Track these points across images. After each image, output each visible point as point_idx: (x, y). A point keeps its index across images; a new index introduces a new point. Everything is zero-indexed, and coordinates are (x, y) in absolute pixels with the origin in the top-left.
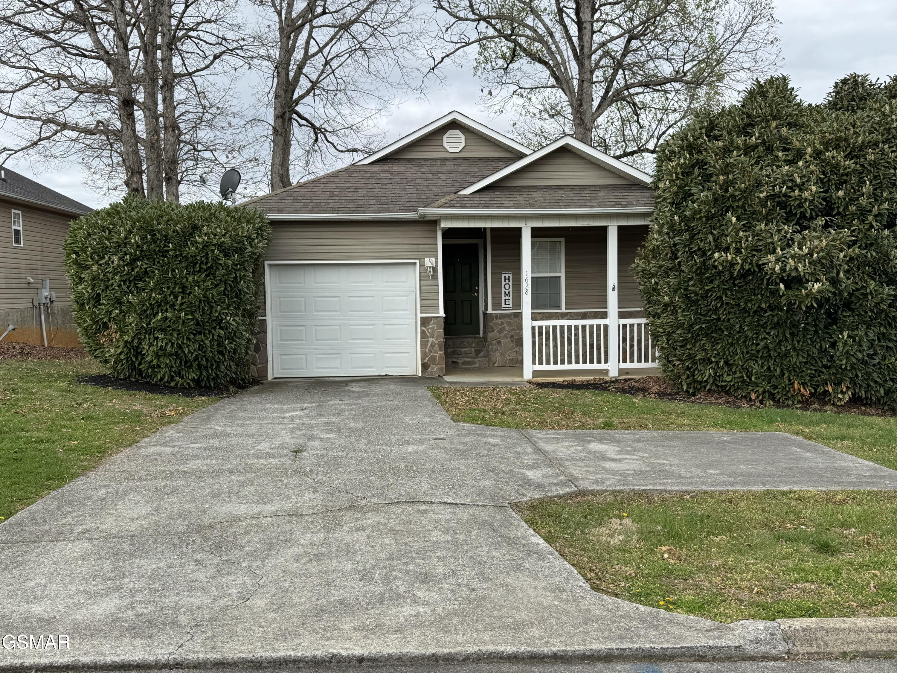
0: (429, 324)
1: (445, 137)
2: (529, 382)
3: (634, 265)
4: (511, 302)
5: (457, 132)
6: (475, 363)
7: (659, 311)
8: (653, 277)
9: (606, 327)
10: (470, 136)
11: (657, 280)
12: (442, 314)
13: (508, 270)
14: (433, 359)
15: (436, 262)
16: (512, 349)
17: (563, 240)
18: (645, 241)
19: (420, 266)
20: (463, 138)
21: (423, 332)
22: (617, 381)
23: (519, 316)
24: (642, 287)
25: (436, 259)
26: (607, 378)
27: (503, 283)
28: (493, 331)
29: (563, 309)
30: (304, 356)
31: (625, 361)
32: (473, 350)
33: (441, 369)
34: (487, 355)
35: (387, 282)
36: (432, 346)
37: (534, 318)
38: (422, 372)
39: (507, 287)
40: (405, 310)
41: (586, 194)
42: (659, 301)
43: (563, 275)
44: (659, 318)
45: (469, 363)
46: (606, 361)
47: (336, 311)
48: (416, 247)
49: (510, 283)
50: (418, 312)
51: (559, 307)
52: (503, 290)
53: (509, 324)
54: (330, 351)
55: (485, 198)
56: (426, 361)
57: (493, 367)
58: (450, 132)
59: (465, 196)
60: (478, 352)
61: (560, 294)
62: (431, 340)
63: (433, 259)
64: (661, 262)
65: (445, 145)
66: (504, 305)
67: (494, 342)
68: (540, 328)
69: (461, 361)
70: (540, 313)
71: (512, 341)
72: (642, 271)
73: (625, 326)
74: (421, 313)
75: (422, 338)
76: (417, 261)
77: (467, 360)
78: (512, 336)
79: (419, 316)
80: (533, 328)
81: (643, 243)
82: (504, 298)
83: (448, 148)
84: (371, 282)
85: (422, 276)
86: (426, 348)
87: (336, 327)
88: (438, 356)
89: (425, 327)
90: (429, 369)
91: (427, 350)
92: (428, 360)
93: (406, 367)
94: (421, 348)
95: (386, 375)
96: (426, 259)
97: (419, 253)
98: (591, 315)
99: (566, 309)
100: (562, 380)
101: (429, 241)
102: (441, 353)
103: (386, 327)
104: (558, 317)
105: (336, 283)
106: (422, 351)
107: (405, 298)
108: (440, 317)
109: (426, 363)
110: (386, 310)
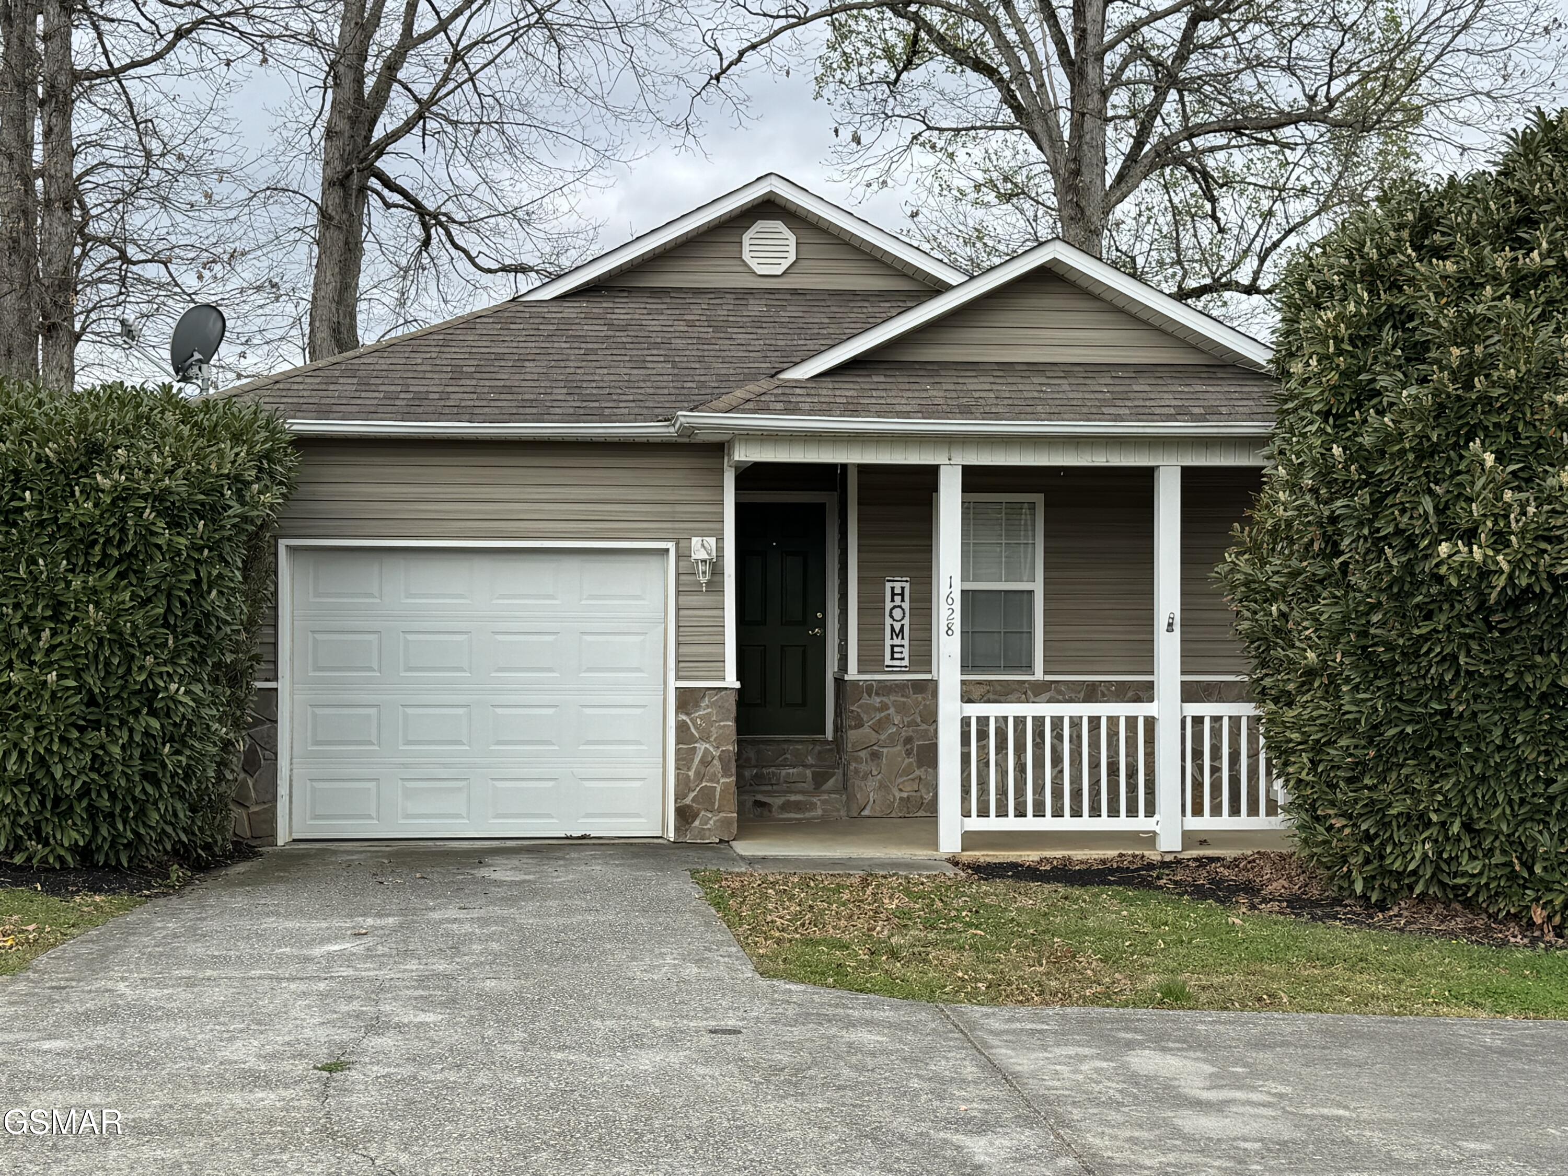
0: (697, 706)
1: (746, 238)
2: (954, 862)
3: (1222, 568)
4: (906, 654)
5: (779, 225)
6: (813, 806)
7: (1291, 687)
8: (1274, 599)
9: (1150, 722)
10: (810, 237)
11: (1284, 608)
12: (731, 680)
13: (898, 570)
14: (706, 796)
15: (720, 549)
16: (907, 771)
17: (1039, 499)
18: (1253, 507)
19: (678, 557)
20: (792, 239)
21: (681, 728)
22: (1178, 862)
23: (929, 689)
24: (1246, 625)
25: (720, 540)
26: (1153, 856)
27: (889, 605)
28: (860, 725)
29: (1039, 674)
30: (372, 785)
31: (1198, 811)
32: (808, 773)
33: (726, 823)
34: (845, 787)
35: (591, 597)
36: (706, 762)
37: (967, 698)
38: (677, 829)
39: (897, 613)
40: (638, 670)
41: (1103, 384)
42: (1291, 661)
43: (1038, 587)
44: (1290, 704)
45: (798, 807)
46: (1150, 811)
47: (461, 669)
48: (667, 508)
49: (906, 606)
50: (672, 675)
51: (1029, 667)
52: (888, 621)
54: (440, 773)
55: (848, 389)
56: (688, 801)
57: (859, 816)
58: (760, 225)
59: (797, 383)
60: (820, 779)
61: (1030, 634)
62: (701, 747)
63: (712, 541)
64: (1294, 563)
65: (746, 256)
66: (888, 662)
67: (863, 754)
68: (983, 721)
69: (777, 801)
70: (979, 683)
71: (909, 753)
72: (1247, 584)
73: (1198, 721)
74: (678, 678)
75: (678, 742)
76: (671, 546)
77: (793, 798)
78: (908, 740)
79: (673, 684)
80: (966, 722)
81: (1248, 512)
82: (888, 643)
83: (753, 264)
84: (551, 597)
85: (684, 585)
86: (689, 769)
87: (461, 711)
88: (718, 789)
89: (687, 714)
90: (697, 823)
91: (691, 773)
92: (693, 800)
93: (638, 815)
94: (677, 768)
95: (583, 837)
96: (694, 540)
97: (677, 525)
98: (1108, 690)
99: (1046, 673)
100: (1037, 859)
101: (702, 494)
102: (728, 780)
103: (588, 711)
104: (1025, 693)
105: (461, 596)
106: (677, 776)
107: (638, 639)
108: (726, 689)
109: (688, 806)
110: (589, 670)
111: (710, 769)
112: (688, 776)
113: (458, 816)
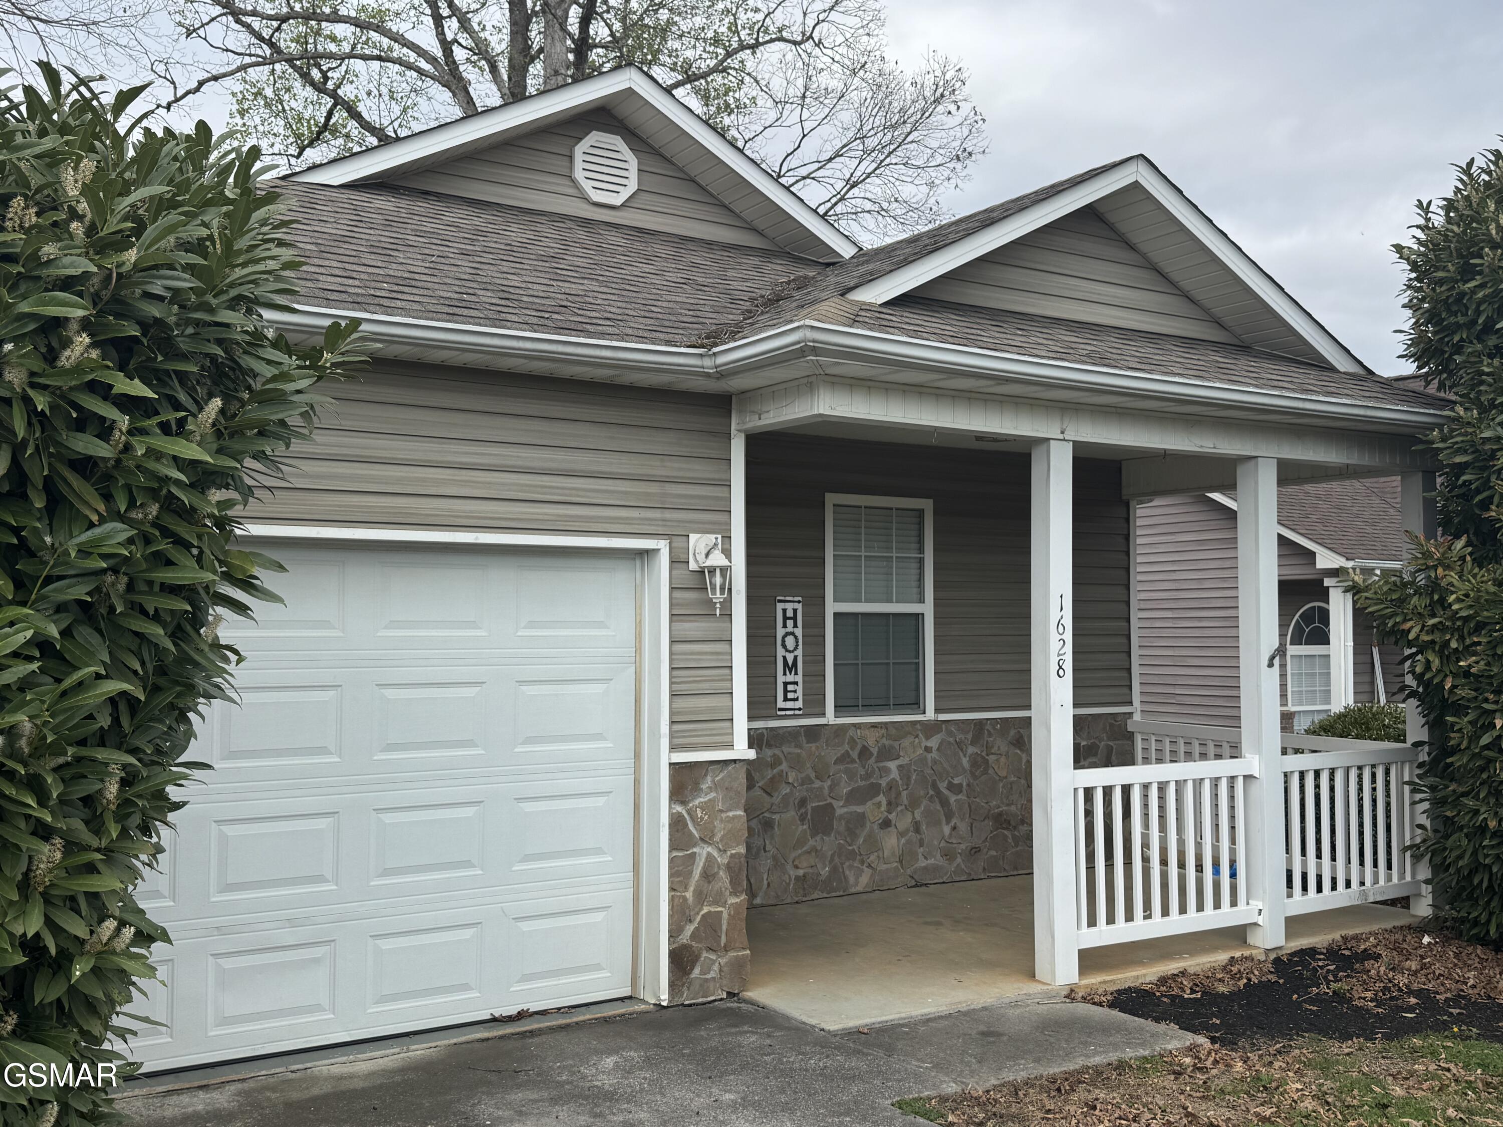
0: (697, 791)
1: (579, 152)
2: (1071, 995)
4: (800, 694)
5: (617, 142)
10: (652, 165)
12: (742, 750)
13: (789, 588)
15: (725, 553)
16: (801, 843)
17: (927, 505)
19: (673, 562)
20: (633, 163)
21: (677, 823)
25: (726, 536)
26: (1254, 955)
27: (780, 632)
28: (753, 787)
29: (930, 714)
33: (735, 966)
35: (531, 625)
36: (708, 876)
38: (672, 985)
39: (790, 641)
40: (599, 737)
43: (927, 609)
47: (322, 751)
48: (654, 488)
49: (799, 632)
50: (665, 743)
51: (917, 705)
52: (780, 652)
53: (796, 763)
54: (287, 936)
56: (686, 938)
58: (595, 137)
61: (919, 665)
62: (702, 852)
65: (579, 174)
66: (781, 704)
67: (754, 824)
70: (874, 726)
71: (802, 819)
74: (673, 748)
75: (672, 848)
76: (663, 545)
78: (803, 802)
79: (666, 758)
82: (781, 679)
83: (587, 186)
84: (473, 625)
85: (678, 605)
86: (686, 888)
87: (322, 824)
88: (725, 915)
89: (683, 803)
90: (696, 971)
91: (689, 895)
92: (694, 936)
93: (597, 967)
94: (672, 889)
95: (521, 1016)
96: (693, 537)
97: (668, 515)
99: (937, 711)
101: (700, 470)
102: (738, 900)
103: (528, 807)
104: (917, 736)
105: (324, 624)
106: (672, 900)
107: (599, 688)
108: (735, 761)
109: (685, 947)
110: (528, 741)
111: (716, 885)
112: (685, 899)
113: (317, 1008)
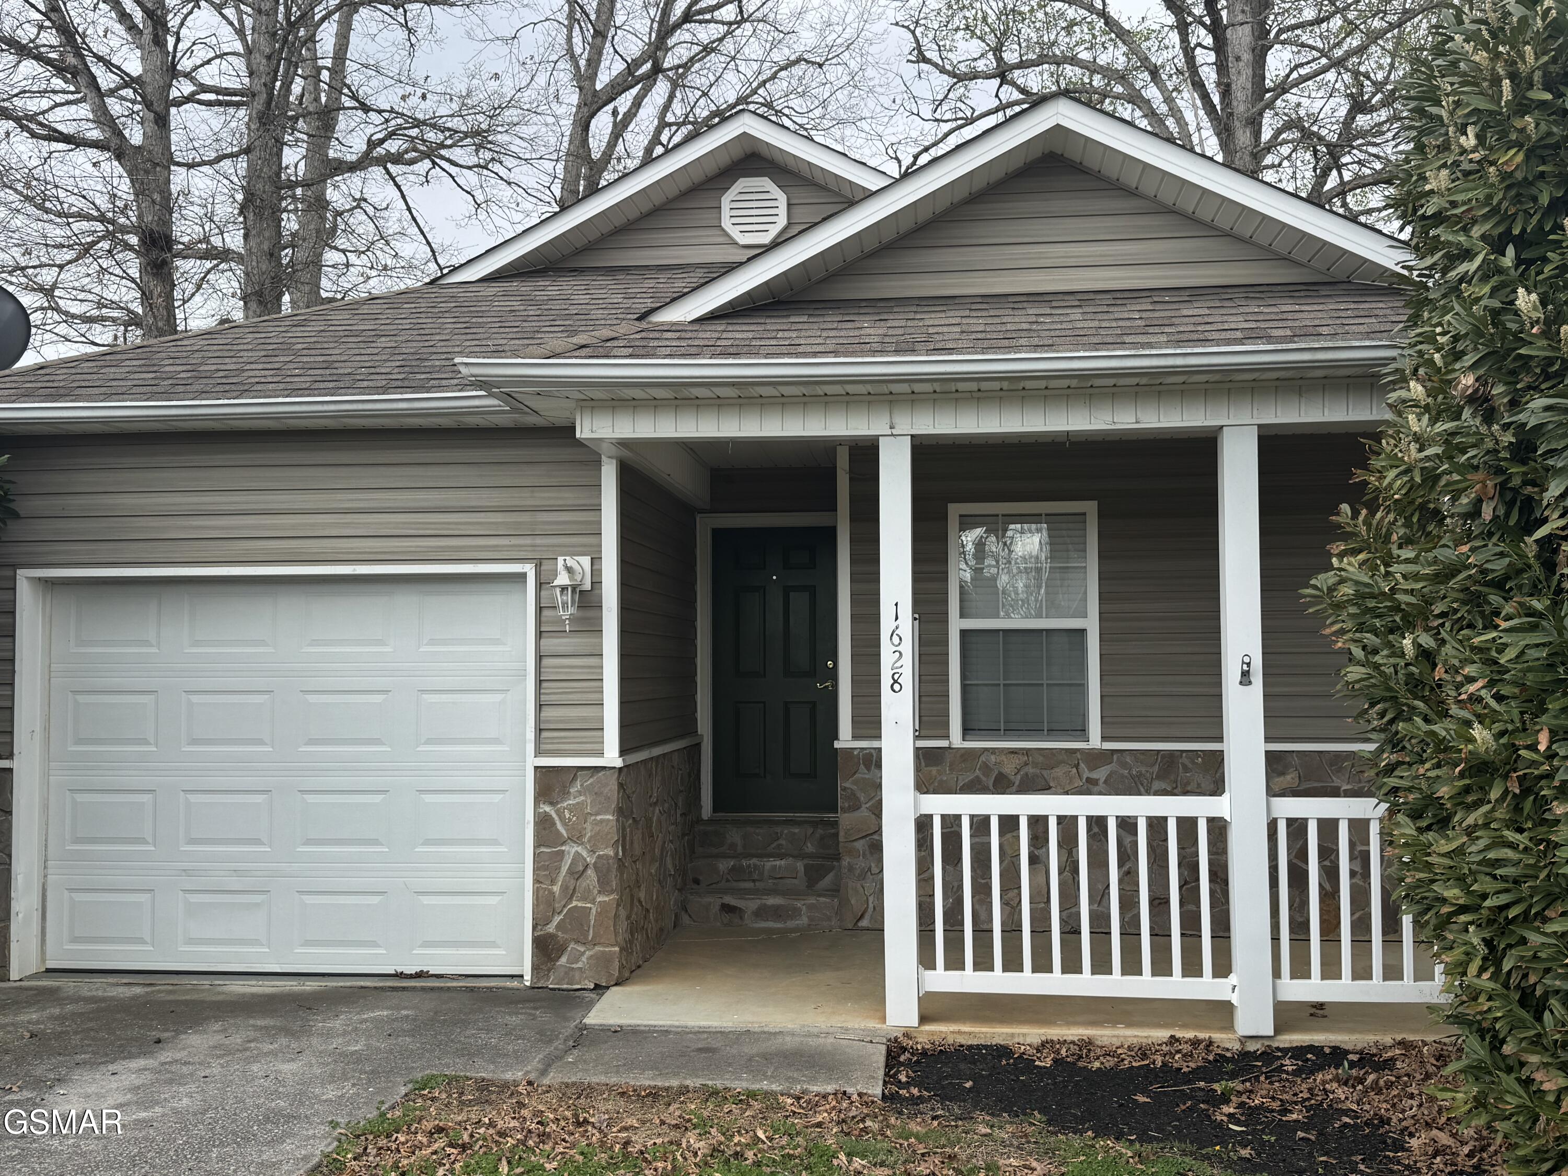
0: (565, 793)
1: (726, 201)
2: (911, 1042)
3: (1323, 580)
5: (765, 183)
6: (796, 913)
7: (1444, 791)
8: (1409, 625)
9: (1218, 828)
10: (803, 195)
11: (1427, 640)
12: (612, 756)
14: (577, 919)
15: (596, 573)
17: (1090, 508)
18: (1365, 467)
19: (540, 585)
21: (543, 824)
22: (1268, 1056)
23: (947, 760)
24: (1355, 673)
25: (596, 560)
26: (1226, 1041)
28: (856, 807)
29: (1095, 740)
30: (143, 898)
31: (1301, 970)
32: (800, 865)
33: (602, 961)
34: (835, 891)
35: (432, 642)
36: (577, 874)
38: (535, 968)
40: (496, 741)
41: (1133, 311)
42: (1442, 746)
43: (1091, 624)
45: (777, 913)
46: (1223, 968)
47: (260, 742)
48: (525, 517)
50: (530, 747)
51: (1082, 732)
54: (234, 883)
56: (551, 928)
57: (856, 928)
58: (743, 184)
59: (674, 327)
60: (814, 875)
61: (1082, 688)
62: (571, 850)
63: (586, 561)
65: (726, 223)
67: (860, 845)
69: (750, 905)
70: (1013, 752)
72: (1360, 596)
73: (1297, 827)
74: (539, 752)
75: (538, 844)
76: (529, 569)
77: (772, 901)
79: (532, 761)
81: (1359, 475)
83: (734, 232)
84: (380, 642)
85: (547, 622)
86: (553, 882)
87: (259, 798)
88: (594, 911)
89: (552, 804)
90: (563, 960)
91: (556, 889)
92: (558, 927)
93: (493, 945)
94: (536, 881)
95: (419, 975)
96: (560, 560)
97: (539, 541)
98: (1193, 763)
99: (1104, 738)
100: (1036, 1041)
101: (569, 497)
102: (607, 899)
103: (428, 798)
104: (1077, 766)
105: (262, 643)
106: (536, 893)
107: (498, 697)
108: (605, 768)
109: (552, 936)
110: (429, 742)
111: (583, 883)
112: (552, 893)
113: (255, 942)
